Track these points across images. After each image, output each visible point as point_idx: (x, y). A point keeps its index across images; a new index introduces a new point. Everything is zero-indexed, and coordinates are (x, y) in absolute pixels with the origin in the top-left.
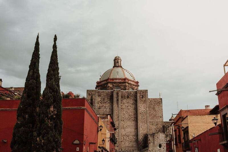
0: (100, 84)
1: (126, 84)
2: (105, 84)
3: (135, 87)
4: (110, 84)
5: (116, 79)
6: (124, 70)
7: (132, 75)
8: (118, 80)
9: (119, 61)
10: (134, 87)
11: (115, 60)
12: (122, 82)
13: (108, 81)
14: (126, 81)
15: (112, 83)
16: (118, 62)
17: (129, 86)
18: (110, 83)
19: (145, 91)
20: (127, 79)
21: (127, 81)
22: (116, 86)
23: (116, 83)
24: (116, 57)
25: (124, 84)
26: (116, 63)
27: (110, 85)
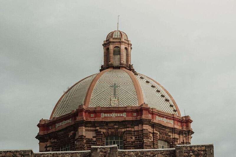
0: (51, 131)
1: (146, 127)
2: (67, 129)
3: (177, 136)
4: (84, 129)
5: (109, 111)
6: (138, 78)
7: (167, 97)
8: (114, 115)
9: (123, 47)
10: (172, 136)
11: (106, 45)
12: (129, 122)
13: (78, 118)
14: (144, 117)
15: (93, 124)
16: (118, 52)
17: (153, 133)
18: (86, 124)
19: (204, 148)
20: (147, 109)
21: (146, 116)
22: (107, 136)
23: (107, 123)
24: (112, 33)
25: (136, 128)
26: (112, 55)
27: (86, 133)
